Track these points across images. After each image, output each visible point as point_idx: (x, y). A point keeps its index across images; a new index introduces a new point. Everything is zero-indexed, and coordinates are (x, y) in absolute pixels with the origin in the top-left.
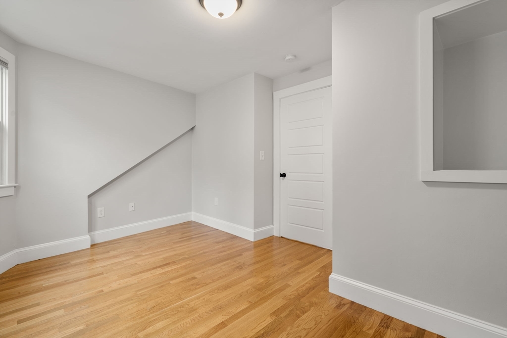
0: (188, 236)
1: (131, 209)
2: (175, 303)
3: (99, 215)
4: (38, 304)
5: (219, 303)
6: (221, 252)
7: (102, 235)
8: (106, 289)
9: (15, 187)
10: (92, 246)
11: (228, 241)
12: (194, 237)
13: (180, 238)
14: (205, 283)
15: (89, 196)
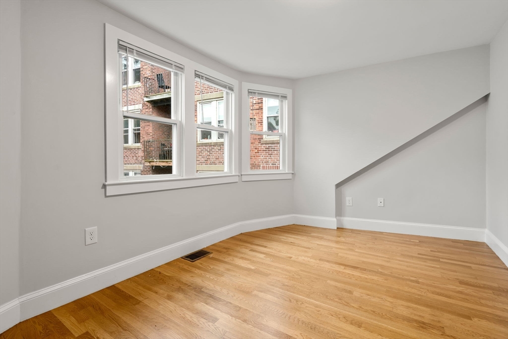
0: (435, 257)
1: (379, 204)
2: (300, 295)
3: (347, 204)
4: (265, 247)
5: (322, 326)
6: (439, 294)
7: (349, 222)
8: (294, 258)
9: (292, 174)
10: (338, 228)
11: (491, 292)
12: (441, 260)
13: (419, 254)
14: (348, 303)
15: (338, 186)
